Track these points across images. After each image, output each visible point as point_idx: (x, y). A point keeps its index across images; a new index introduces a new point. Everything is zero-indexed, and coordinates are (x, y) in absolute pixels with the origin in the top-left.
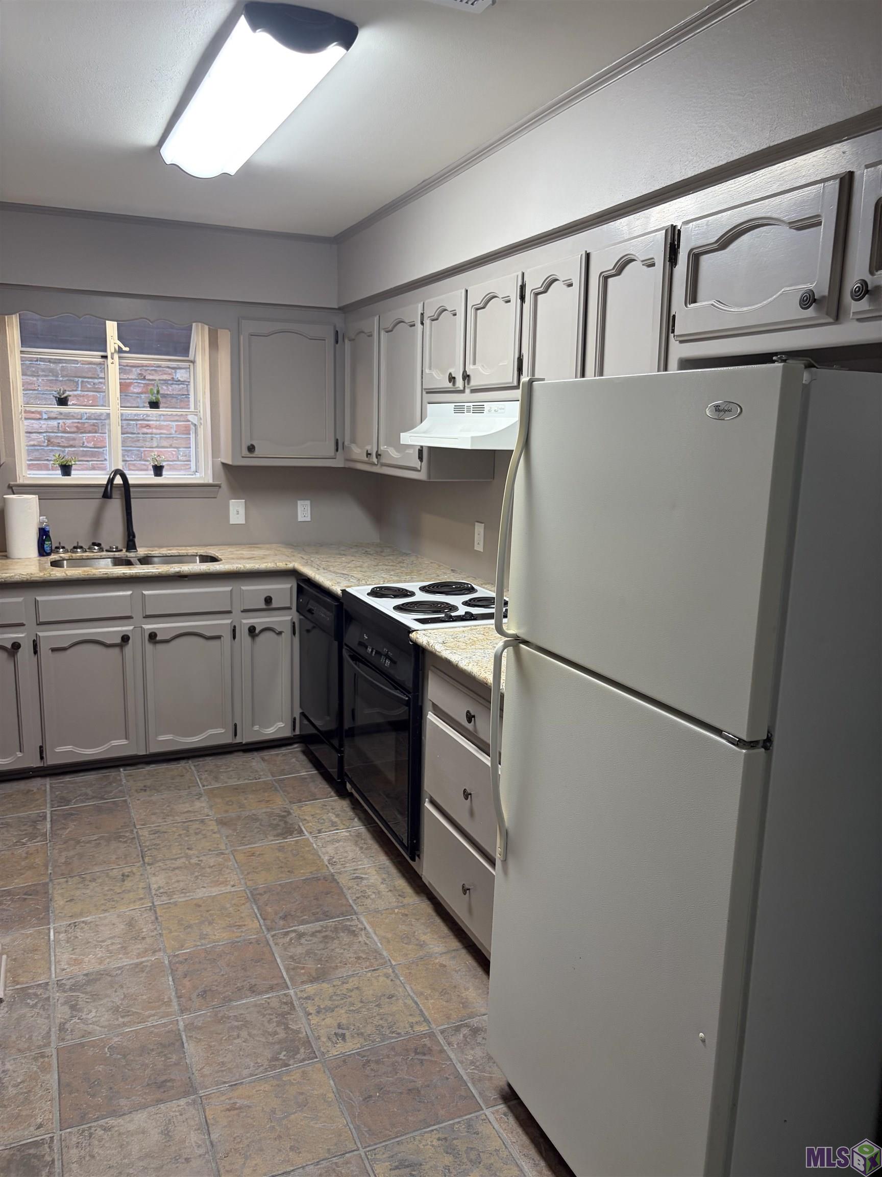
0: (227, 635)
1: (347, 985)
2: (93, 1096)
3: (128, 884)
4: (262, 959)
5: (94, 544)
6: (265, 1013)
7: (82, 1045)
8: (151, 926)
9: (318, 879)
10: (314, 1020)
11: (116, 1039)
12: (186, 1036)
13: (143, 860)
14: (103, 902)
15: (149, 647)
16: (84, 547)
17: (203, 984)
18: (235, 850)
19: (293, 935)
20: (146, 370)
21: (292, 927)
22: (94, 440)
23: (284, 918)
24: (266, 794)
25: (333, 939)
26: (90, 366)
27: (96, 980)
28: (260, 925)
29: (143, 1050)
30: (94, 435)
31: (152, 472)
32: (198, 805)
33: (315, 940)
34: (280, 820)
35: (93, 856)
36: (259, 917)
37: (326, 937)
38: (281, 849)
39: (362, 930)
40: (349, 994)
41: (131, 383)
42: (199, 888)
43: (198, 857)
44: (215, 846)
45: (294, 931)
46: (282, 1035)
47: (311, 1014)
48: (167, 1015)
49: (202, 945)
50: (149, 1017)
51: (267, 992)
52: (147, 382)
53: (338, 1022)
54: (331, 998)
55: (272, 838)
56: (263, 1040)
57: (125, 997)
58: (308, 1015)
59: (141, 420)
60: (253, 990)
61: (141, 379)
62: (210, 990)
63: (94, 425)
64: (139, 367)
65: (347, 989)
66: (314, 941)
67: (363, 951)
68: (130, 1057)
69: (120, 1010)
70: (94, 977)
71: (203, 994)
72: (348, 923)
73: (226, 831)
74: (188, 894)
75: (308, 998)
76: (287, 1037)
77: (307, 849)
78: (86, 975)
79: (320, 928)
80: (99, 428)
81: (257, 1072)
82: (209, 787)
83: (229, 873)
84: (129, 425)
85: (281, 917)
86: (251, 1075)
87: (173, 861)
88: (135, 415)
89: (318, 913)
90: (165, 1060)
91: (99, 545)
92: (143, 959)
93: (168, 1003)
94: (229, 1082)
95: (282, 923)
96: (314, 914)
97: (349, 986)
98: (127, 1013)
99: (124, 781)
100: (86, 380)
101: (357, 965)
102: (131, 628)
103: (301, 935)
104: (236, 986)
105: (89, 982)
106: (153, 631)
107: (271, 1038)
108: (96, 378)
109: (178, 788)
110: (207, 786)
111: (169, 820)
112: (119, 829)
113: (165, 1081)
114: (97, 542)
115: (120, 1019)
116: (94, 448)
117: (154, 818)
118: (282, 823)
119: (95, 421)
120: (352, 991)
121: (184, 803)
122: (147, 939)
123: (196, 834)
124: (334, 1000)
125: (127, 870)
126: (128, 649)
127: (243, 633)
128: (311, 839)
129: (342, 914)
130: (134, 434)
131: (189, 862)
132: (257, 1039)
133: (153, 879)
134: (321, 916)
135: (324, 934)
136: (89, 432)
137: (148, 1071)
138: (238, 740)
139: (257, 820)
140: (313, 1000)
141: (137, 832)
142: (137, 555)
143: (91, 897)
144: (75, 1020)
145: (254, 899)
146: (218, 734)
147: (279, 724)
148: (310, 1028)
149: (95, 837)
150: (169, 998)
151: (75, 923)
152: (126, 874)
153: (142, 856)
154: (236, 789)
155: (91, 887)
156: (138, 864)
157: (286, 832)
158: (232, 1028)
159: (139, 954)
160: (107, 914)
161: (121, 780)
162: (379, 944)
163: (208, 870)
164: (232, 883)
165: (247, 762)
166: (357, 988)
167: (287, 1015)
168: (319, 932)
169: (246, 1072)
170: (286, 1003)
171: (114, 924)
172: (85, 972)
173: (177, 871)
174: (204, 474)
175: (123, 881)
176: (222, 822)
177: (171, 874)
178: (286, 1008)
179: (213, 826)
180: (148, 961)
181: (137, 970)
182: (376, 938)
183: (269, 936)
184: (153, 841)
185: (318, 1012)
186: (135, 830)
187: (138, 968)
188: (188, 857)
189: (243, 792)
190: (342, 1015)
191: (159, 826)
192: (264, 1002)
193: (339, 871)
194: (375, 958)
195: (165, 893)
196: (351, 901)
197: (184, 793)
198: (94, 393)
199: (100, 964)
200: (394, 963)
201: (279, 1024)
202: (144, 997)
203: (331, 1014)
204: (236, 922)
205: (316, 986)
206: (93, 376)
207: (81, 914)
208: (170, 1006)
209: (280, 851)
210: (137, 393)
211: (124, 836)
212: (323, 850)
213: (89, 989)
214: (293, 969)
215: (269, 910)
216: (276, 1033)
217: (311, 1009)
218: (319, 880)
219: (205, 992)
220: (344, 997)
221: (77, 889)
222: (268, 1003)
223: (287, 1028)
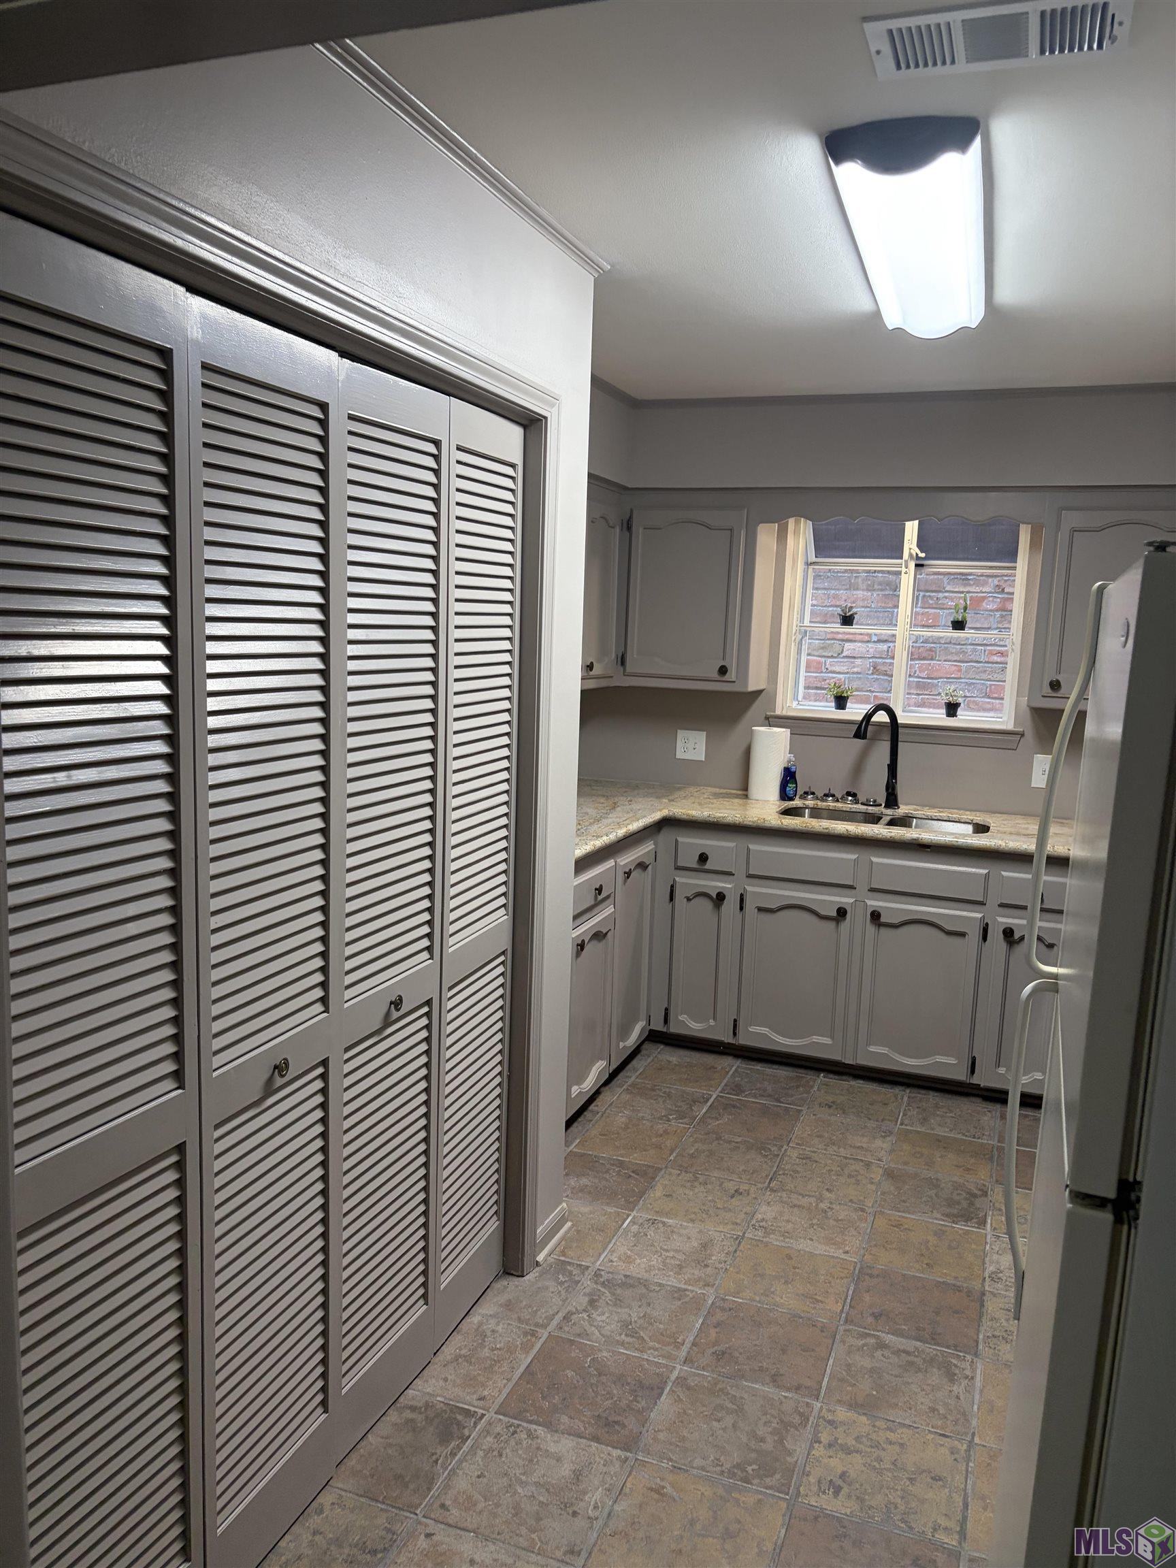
0: (974, 934)
1: (892, 1434)
2: (544, 1398)
3: (735, 1201)
4: (813, 1350)
5: (849, 794)
6: (770, 1411)
7: (572, 1342)
8: (722, 1257)
9: (958, 1289)
10: (819, 1451)
11: (605, 1354)
12: (671, 1388)
13: (769, 1183)
14: (696, 1210)
15: (871, 929)
16: (837, 795)
17: (727, 1343)
18: (882, 1213)
19: (872, 1341)
20: (1006, 581)
21: (878, 1331)
22: (928, 669)
23: (876, 1316)
24: (973, 1160)
25: (920, 1370)
26: (936, 577)
27: (632, 1286)
28: (842, 1311)
29: (620, 1379)
30: (928, 662)
31: (944, 711)
32: (878, 1143)
33: (894, 1359)
34: (966, 1199)
35: (722, 1159)
36: (848, 1301)
37: (911, 1363)
38: (940, 1234)
39: (967, 1377)
40: (885, 1446)
41: (984, 598)
42: (805, 1239)
43: (831, 1203)
44: (862, 1198)
45: (877, 1337)
46: (769, 1446)
47: (820, 1442)
48: (669, 1357)
49: (759, 1302)
50: (650, 1348)
51: (789, 1390)
52: (1006, 596)
53: (845, 1469)
54: (857, 1439)
55: (939, 1216)
56: (745, 1439)
57: (644, 1316)
58: (816, 1442)
59: (991, 645)
60: (775, 1379)
61: (997, 593)
62: (730, 1354)
63: (931, 650)
64: (998, 576)
65: (887, 1438)
66: (891, 1361)
67: (946, 1404)
68: (604, 1379)
69: (630, 1327)
70: (631, 1282)
71: (720, 1356)
72: (954, 1361)
73: (888, 1186)
74: (787, 1240)
75: (831, 1422)
76: (772, 1451)
77: (974, 1246)
78: (626, 1276)
79: (911, 1349)
80: (936, 653)
81: (711, 1469)
82: (908, 1128)
83: (853, 1236)
84: (975, 651)
85: (873, 1313)
86: (703, 1469)
87: (800, 1197)
88: (984, 639)
89: (924, 1330)
90: (632, 1401)
91: (854, 795)
92: (690, 1288)
93: (678, 1345)
94: (676, 1462)
95: (870, 1320)
96: (918, 1329)
97: (891, 1436)
98: (633, 1334)
99: (816, 1088)
100: (927, 594)
101: (924, 1417)
102: (852, 900)
103: (882, 1345)
104: (760, 1365)
105: (623, 1285)
106: (877, 909)
107: (754, 1442)
108: (940, 592)
109: (870, 1117)
110: (906, 1125)
111: (832, 1149)
112: (770, 1140)
113: (616, 1422)
114: (853, 791)
115: (623, 1336)
116: (928, 678)
117: (816, 1141)
118: (965, 1204)
119: (932, 645)
120: (891, 1443)
121: (863, 1136)
122: (709, 1269)
123: (850, 1176)
124: (860, 1443)
125: (743, 1187)
126: (845, 925)
127: (996, 935)
128: (989, 1237)
129: (956, 1347)
130: (981, 662)
131: (817, 1205)
132: (739, 1434)
133: (764, 1208)
134: (927, 1336)
135: (911, 1358)
136: (924, 659)
137: (608, 1403)
138: (975, 1080)
139: (937, 1186)
140: (836, 1428)
141: (786, 1150)
142: (895, 813)
143: (689, 1200)
144: (585, 1315)
145: (858, 1278)
146: (948, 1065)
147: (1036, 1074)
148: (807, 1458)
149: (739, 1139)
150: (684, 1341)
151: (655, 1220)
152: (741, 1191)
153: (771, 1179)
154: (939, 1141)
155: (696, 1190)
156: (760, 1185)
157: (962, 1216)
158: (722, 1407)
159: (690, 1280)
160: (690, 1225)
161: (812, 1087)
162: (976, 1407)
163: (832, 1222)
164: (847, 1248)
165: (978, 1113)
166: (902, 1445)
167: (791, 1427)
168: (908, 1353)
169: (698, 1462)
170: (801, 1414)
171: (689, 1238)
172: (628, 1273)
173: (796, 1210)
174: (1002, 718)
175: (732, 1197)
176: (890, 1174)
177: (786, 1210)
178: (797, 1420)
179: (877, 1174)
180: (692, 1291)
181: (676, 1295)
182: (977, 1397)
183: (841, 1328)
184: (795, 1166)
185: (830, 1445)
186: (785, 1147)
187: (679, 1293)
188: (821, 1199)
189: (945, 1148)
190: (855, 1465)
191: (815, 1152)
192: (777, 1399)
193: (996, 1292)
194: (956, 1422)
195: (765, 1228)
196: (981, 1337)
197: (871, 1124)
198: (936, 611)
199: (646, 1271)
200: (977, 1440)
201: (775, 1432)
202: (661, 1326)
203: (843, 1456)
204: (816, 1294)
205: (851, 1415)
206: (937, 589)
207: (667, 1215)
208: (678, 1348)
209: (935, 1234)
210: (991, 611)
211: (769, 1149)
212: (995, 1257)
213: (619, 1291)
214: (839, 1380)
215: (867, 1298)
216: (762, 1440)
217: (825, 1437)
218: (959, 1291)
219: (723, 1353)
220: (877, 1445)
221: (682, 1186)
222: (781, 1403)
223: (781, 1441)
